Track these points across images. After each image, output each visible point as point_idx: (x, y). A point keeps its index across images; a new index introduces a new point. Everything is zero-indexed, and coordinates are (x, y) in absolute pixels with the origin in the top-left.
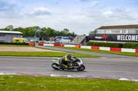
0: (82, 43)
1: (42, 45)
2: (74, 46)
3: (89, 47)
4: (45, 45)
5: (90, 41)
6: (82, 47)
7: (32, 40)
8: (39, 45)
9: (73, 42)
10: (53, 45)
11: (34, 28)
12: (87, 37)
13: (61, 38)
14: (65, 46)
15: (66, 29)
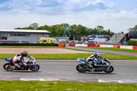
0: (121, 42)
1: (74, 46)
2: (112, 46)
3: (131, 47)
4: (76, 45)
5: (131, 40)
6: (122, 47)
7: (60, 40)
8: (70, 45)
9: (110, 41)
10: (86, 45)
11: (62, 25)
13: (95, 37)
14: (101, 46)
15: (101, 27)
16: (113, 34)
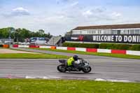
0: (58, 43)
1: (17, 46)
2: (50, 47)
3: (65, 48)
4: (19, 46)
5: (66, 42)
6: (58, 48)
7: (6, 42)
8: (14, 46)
9: (49, 43)
10: (28, 46)
11: (9, 28)
12: (62, 38)
13: (36, 39)
14: (41, 47)
15: (42, 30)
16: (52, 36)
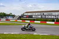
2: (14, 20)
3: (21, 21)
4: (1, 20)
6: (18, 21)
10: (5, 20)
12: (20, 16)
13: (9, 17)
15: (11, 13)
16: (15, 16)
